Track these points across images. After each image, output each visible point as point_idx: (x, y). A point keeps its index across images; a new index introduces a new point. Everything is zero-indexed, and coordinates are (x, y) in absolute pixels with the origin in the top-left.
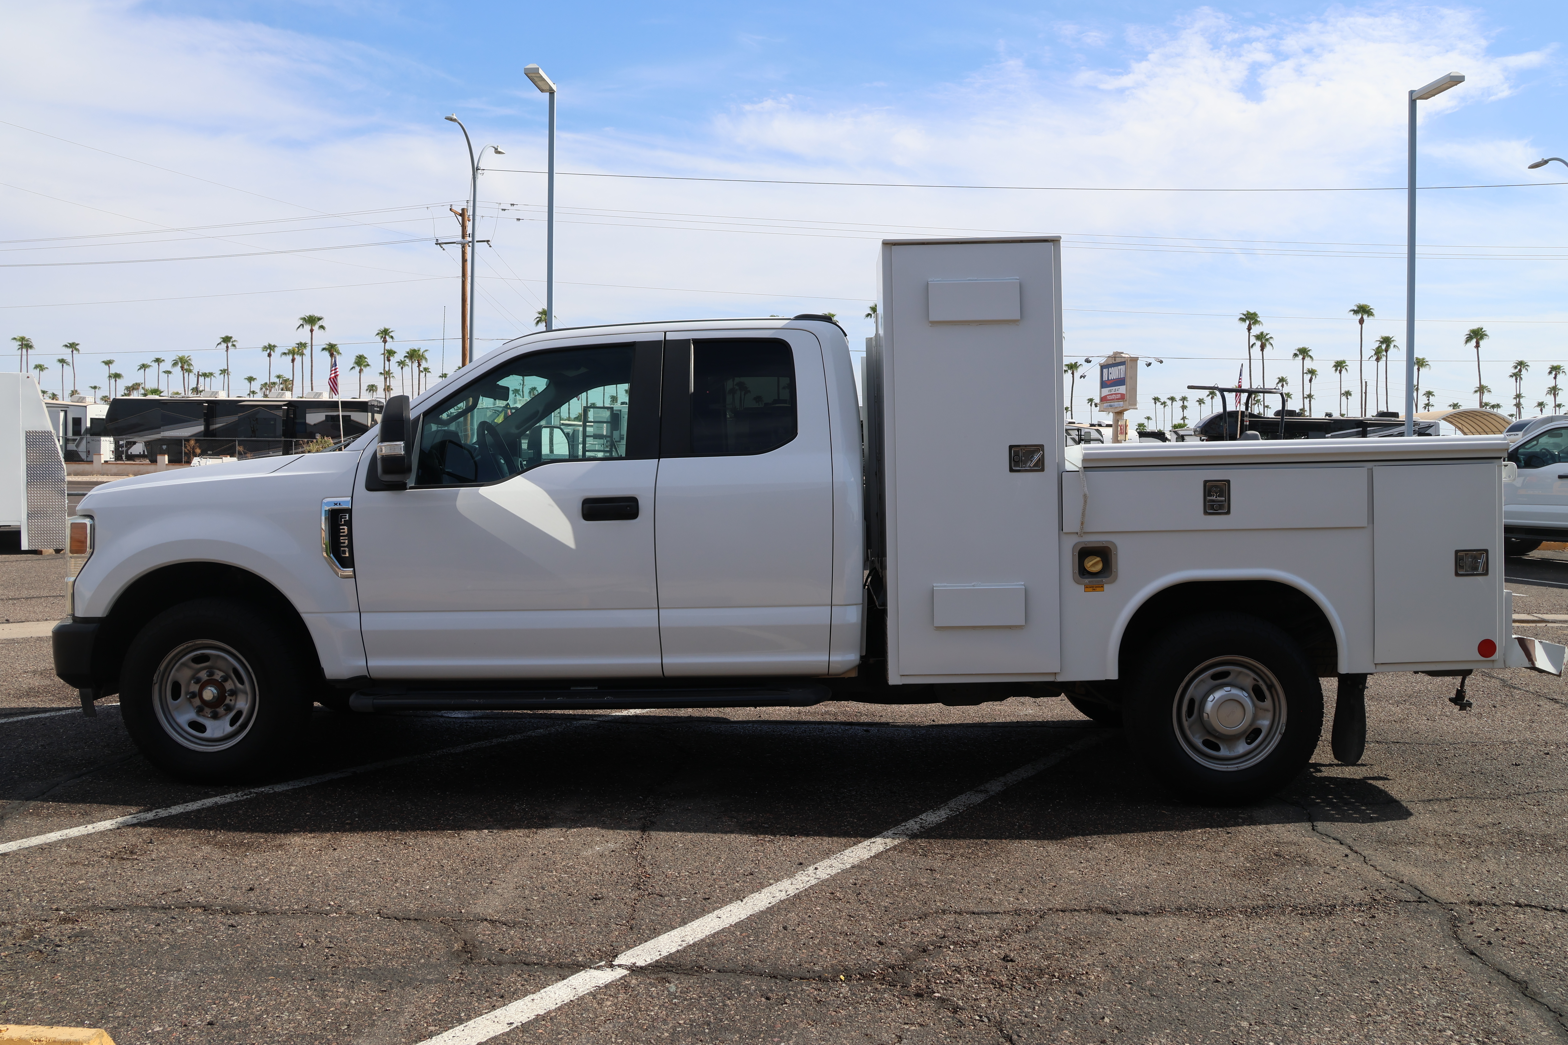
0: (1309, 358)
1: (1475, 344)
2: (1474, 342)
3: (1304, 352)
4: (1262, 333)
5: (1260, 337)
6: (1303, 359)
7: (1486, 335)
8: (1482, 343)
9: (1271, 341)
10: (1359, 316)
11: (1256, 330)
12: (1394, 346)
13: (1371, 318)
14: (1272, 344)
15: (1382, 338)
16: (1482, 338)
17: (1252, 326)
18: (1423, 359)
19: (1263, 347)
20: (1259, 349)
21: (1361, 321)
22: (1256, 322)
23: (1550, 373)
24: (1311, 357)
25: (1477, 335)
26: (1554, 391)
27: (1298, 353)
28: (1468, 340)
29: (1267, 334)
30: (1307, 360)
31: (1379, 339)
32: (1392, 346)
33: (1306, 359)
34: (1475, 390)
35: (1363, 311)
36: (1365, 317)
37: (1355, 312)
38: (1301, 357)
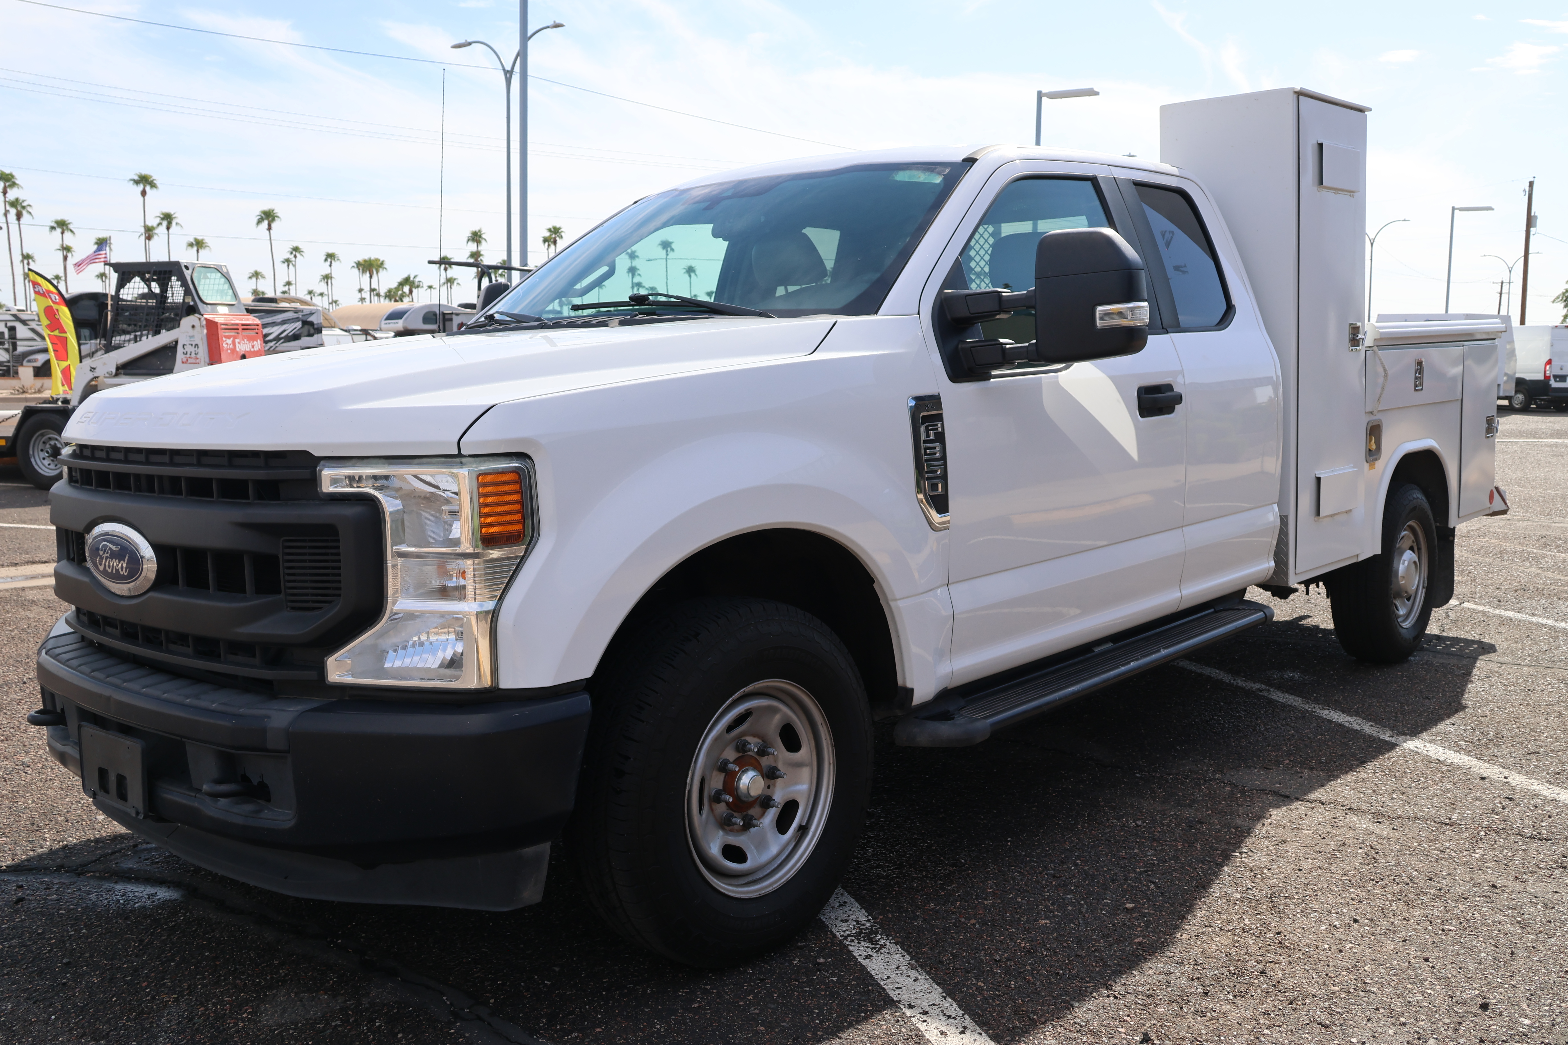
0: (70, 233)
1: (267, 227)
2: (266, 222)
3: (62, 225)
4: (17, 200)
5: (14, 204)
6: (63, 233)
7: (277, 217)
8: (273, 225)
9: (29, 209)
10: (141, 187)
11: (12, 194)
12: (177, 224)
13: (154, 190)
14: (30, 213)
15: (163, 214)
16: (273, 220)
17: (8, 190)
18: (203, 240)
19: (19, 216)
20: (15, 218)
21: (144, 193)
22: (14, 185)
23: (326, 260)
24: (72, 231)
25: (268, 216)
26: (327, 278)
27: (55, 225)
28: (259, 222)
29: (23, 201)
30: (67, 234)
31: (158, 215)
32: (174, 223)
33: (66, 232)
34: (248, 276)
35: (145, 181)
36: (148, 188)
37: (137, 182)
38: (59, 230)
